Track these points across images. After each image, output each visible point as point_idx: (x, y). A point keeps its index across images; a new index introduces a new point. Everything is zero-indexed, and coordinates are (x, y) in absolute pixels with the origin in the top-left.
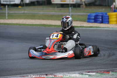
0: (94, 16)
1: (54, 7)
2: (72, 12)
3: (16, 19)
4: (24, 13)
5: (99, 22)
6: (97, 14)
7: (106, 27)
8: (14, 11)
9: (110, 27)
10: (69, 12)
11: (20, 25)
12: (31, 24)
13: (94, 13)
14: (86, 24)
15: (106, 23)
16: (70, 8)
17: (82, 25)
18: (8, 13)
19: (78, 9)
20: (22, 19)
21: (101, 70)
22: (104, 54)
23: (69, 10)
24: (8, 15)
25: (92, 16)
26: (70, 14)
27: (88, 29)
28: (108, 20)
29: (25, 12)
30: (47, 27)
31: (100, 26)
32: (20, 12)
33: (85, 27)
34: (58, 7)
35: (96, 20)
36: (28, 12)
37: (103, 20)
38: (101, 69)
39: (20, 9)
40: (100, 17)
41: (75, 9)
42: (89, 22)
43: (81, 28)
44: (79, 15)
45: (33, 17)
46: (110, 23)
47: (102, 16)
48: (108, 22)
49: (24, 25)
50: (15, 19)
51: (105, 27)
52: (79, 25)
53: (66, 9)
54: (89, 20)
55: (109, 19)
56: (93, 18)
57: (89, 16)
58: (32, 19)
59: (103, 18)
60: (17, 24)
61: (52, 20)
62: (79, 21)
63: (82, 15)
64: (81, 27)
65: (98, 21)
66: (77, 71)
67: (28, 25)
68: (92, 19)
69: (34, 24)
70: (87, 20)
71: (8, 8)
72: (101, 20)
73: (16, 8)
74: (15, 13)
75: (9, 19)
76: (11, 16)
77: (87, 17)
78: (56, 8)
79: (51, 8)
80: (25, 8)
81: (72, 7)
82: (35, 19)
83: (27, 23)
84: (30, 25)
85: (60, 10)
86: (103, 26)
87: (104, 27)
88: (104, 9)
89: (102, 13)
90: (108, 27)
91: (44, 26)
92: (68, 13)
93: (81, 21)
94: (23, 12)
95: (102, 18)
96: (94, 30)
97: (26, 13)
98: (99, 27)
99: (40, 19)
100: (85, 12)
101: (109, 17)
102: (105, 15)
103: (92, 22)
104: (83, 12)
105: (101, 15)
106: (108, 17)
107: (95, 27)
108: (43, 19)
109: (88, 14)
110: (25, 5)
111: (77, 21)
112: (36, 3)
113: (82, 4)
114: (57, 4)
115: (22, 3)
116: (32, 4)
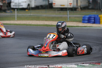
0: (88, 18)
3: (24, 20)
4: (30, 15)
5: (92, 22)
6: (90, 16)
7: (98, 26)
8: (22, 14)
9: (100, 27)
10: (67, 15)
11: (27, 25)
12: (36, 24)
13: (88, 15)
14: (81, 24)
15: (97, 24)
16: (68, 11)
17: (78, 25)
18: (17, 16)
19: (75, 12)
20: (29, 20)
21: (93, 62)
22: (96, 49)
23: (67, 13)
25: (86, 18)
26: (68, 16)
27: (83, 29)
28: (99, 21)
29: (31, 14)
31: (92, 26)
32: (27, 15)
33: (80, 27)
34: (58, 11)
35: (89, 21)
36: (34, 15)
37: (95, 21)
39: (27, 12)
40: (93, 18)
41: (72, 12)
42: (83, 22)
43: (77, 28)
44: (75, 17)
45: (38, 18)
46: (101, 23)
47: (94, 18)
48: (99, 23)
49: (30, 25)
50: (22, 20)
52: (75, 25)
53: (65, 12)
54: (84, 21)
57: (83, 17)
58: (37, 20)
59: (96, 19)
60: (24, 25)
61: (53, 21)
62: (76, 22)
63: (78, 17)
64: (77, 26)
68: (86, 20)
69: (38, 24)
70: (82, 21)
71: (18, 11)
72: (93, 21)
73: (23, 11)
74: (23, 16)
75: (18, 20)
76: (20, 18)
78: (56, 11)
80: (31, 11)
81: (70, 11)
82: (39, 20)
83: (33, 24)
84: (35, 25)
85: (60, 13)
86: (95, 26)
88: (96, 12)
89: (95, 15)
91: (47, 26)
93: (77, 22)
94: (29, 14)
95: (94, 19)
96: (88, 29)
97: (32, 16)
98: (91, 27)
99: (43, 20)
100: (80, 15)
101: (100, 19)
102: (96, 17)
103: (86, 23)
104: (78, 15)
105: (93, 16)
107: (88, 27)
108: (46, 20)
109: (83, 16)
110: (31, 9)
111: (74, 21)
112: (40, 7)
113: (78, 8)
114: (57, 8)
115: (28, 7)
116: (37, 8)
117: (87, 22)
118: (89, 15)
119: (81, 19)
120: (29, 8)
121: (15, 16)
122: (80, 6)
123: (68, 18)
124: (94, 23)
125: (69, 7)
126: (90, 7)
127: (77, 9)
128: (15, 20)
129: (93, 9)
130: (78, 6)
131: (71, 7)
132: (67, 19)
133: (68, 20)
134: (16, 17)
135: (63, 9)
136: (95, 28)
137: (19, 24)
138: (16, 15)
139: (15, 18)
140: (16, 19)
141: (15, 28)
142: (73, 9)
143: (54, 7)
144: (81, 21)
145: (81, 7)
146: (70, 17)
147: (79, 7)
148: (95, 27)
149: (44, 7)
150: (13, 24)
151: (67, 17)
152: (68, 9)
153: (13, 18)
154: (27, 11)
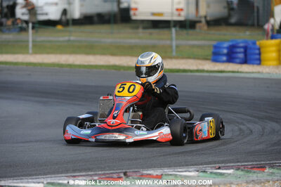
0: (228, 48)
1: (137, 28)
2: (177, 39)
3: (52, 53)
4: (69, 41)
5: (238, 61)
6: (234, 43)
7: (254, 71)
8: (47, 36)
9: (262, 73)
10: (171, 39)
11: (61, 66)
12: (86, 64)
13: (228, 41)
14: (209, 66)
15: (253, 64)
16: (173, 30)
17: (201, 68)
18: (33, 41)
19: (191, 31)
20: (66, 53)
21: (246, 164)
23: (171, 34)
24: (34, 46)
25: (224, 48)
26: (174, 43)
27: (215, 77)
28: (257, 57)
29: (72, 38)
30: (122, 71)
31: (240, 70)
32: (61, 39)
33: (207, 71)
34: (144, 28)
35: (231, 58)
36: (79, 39)
37: (248, 57)
38: (246, 162)
39: (60, 31)
40: (242, 50)
41: (184, 32)
42: (215, 61)
43: (198, 74)
44: (193, 46)
45: (90, 49)
46: (262, 63)
47: (246, 48)
48: (259, 61)
49: (70, 66)
50: (48, 53)
51: (253, 73)
52: (194, 68)
53: (165, 31)
54: (216, 57)
55: (260, 54)
56: (225, 51)
57: (215, 47)
58: (87, 54)
59: (248, 51)
60: (53, 65)
62: (194, 58)
63: (199, 46)
64: (197, 71)
65: (237, 58)
66: (193, 165)
67: (80, 66)
68: (224, 55)
69: (93, 64)
70: (211, 57)
72: (241, 56)
73: (51, 29)
74: (50, 42)
75: (35, 53)
76: (40, 48)
77: (212, 50)
78: (140, 30)
79: (130, 31)
80: (71, 28)
81: (178, 29)
82: (94, 54)
83: (78, 63)
84: (85, 66)
85: (151, 34)
86: (247, 70)
87: (251, 71)
88: (248, 33)
89: (246, 42)
90: (259, 72)
91: (115, 69)
92: (168, 42)
93: (198, 59)
94: (67, 38)
95: (245, 52)
96: (228, 79)
97: (74, 41)
98: (238, 72)
99: (103, 54)
100: (205, 40)
101: (262, 50)
102: (251, 45)
103: (223, 62)
104: (202, 40)
105: (242, 45)
106: (259, 49)
107: (229, 72)
108: (113, 54)
109: (214, 43)
110: (71, 22)
111: (189, 58)
112: (96, 19)
113: (200, 22)
114: (143, 21)
115: (64, 18)
116: (87, 20)
117: (224, 58)
118: (232, 41)
119: (210, 52)
120: (65, 22)
121: (28, 41)
122: (205, 17)
123: (174, 47)
124: (245, 61)
125: (176, 18)
126: (233, 20)
127: (198, 25)
128: (28, 53)
129: (239, 24)
130: (201, 17)
131: (182, 18)
132: (172, 52)
133: (174, 54)
134: (31, 45)
135: (158, 24)
136: (248, 75)
137: (41, 64)
138: (30, 39)
139: (27, 46)
140: (30, 51)
141: (30, 75)
142: (187, 25)
143: (134, 18)
144: (209, 57)
145: (208, 19)
146: (177, 46)
147: (203, 20)
148: (246, 73)
149: (107, 18)
150: (22, 64)
151: (171, 47)
152: (172, 24)
153: (21, 47)
154: (59, 27)
